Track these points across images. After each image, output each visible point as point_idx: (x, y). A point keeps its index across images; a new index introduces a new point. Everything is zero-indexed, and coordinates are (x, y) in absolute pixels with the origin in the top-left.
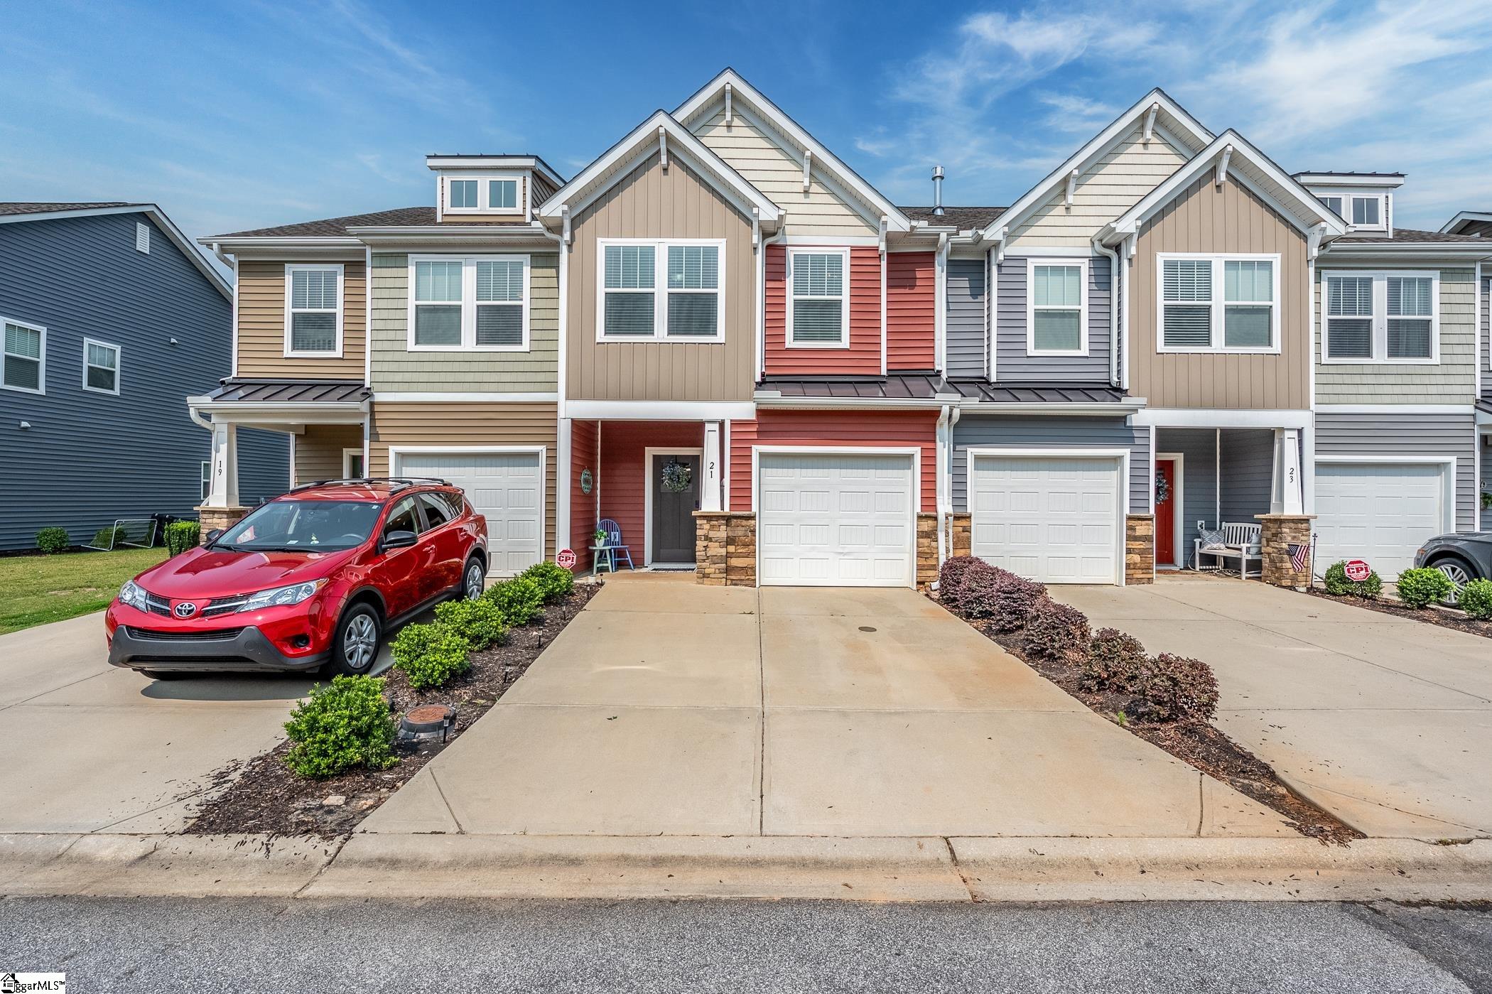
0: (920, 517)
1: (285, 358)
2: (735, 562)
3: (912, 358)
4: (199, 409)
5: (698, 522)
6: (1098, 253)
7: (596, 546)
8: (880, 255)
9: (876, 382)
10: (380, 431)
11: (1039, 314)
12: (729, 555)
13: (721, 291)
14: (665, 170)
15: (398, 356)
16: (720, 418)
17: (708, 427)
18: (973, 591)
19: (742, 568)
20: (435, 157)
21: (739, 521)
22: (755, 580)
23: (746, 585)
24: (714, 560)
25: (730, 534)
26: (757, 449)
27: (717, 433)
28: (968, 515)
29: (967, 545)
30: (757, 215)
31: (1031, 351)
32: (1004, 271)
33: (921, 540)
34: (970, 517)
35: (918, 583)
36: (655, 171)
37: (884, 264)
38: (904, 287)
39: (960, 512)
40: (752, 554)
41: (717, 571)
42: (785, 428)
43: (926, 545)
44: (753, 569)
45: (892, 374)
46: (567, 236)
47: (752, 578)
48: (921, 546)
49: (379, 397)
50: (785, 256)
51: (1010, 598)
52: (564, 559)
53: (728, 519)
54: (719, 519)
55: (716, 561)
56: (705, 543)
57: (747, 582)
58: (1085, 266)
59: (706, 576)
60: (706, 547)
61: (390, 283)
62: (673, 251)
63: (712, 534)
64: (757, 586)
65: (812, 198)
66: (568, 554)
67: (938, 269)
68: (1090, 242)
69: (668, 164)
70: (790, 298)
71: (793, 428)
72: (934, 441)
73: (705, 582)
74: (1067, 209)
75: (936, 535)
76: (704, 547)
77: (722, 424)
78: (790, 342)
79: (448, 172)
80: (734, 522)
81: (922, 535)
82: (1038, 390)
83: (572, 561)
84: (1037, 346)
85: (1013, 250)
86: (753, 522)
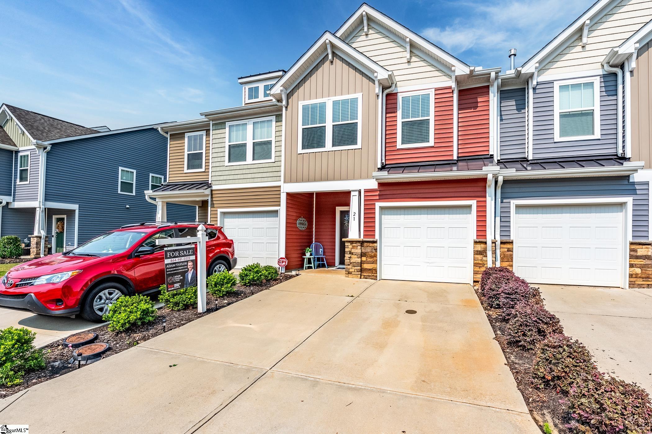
0: (476, 242)
1: (185, 173)
2: (365, 266)
3: (475, 149)
4: (149, 196)
5: (346, 244)
6: (607, 72)
7: (306, 256)
8: (453, 91)
9: (450, 164)
10: (214, 202)
11: (563, 116)
12: (362, 263)
13: (359, 121)
14: (332, 62)
15: (222, 168)
16: (358, 188)
17: (352, 194)
18: (493, 291)
19: (370, 269)
20: (242, 78)
21: (368, 244)
22: (377, 276)
23: (372, 279)
24: (354, 264)
25: (363, 251)
26: (378, 205)
27: (357, 197)
28: (511, 241)
29: (510, 260)
30: (376, 77)
31: (557, 138)
32: (537, 91)
33: (476, 256)
34: (512, 242)
35: (474, 282)
36: (327, 63)
37: (455, 96)
38: (470, 108)
39: (505, 239)
40: (375, 262)
41: (356, 271)
42: (395, 192)
43: (480, 259)
44: (376, 270)
45: (460, 159)
46: (284, 103)
47: (375, 275)
48: (476, 259)
49: (214, 187)
50: (397, 99)
51: (510, 298)
52: (281, 262)
53: (362, 243)
54: (357, 243)
55: (355, 265)
56: (349, 256)
57: (373, 277)
58: (597, 82)
59: (349, 273)
60: (350, 257)
61: (219, 136)
62: (335, 103)
63: (353, 251)
64: (378, 279)
65: (413, 65)
66: (283, 260)
67: (491, 95)
68: (600, 66)
69: (333, 59)
70: (400, 121)
71: (399, 192)
72: (485, 197)
73: (349, 276)
74: (583, 47)
75: (486, 253)
76: (349, 257)
77: (360, 192)
78: (399, 145)
79: (247, 84)
80: (365, 244)
81: (477, 253)
82: (561, 162)
83: (286, 263)
84: (562, 134)
85: (543, 78)
86: (376, 244)
